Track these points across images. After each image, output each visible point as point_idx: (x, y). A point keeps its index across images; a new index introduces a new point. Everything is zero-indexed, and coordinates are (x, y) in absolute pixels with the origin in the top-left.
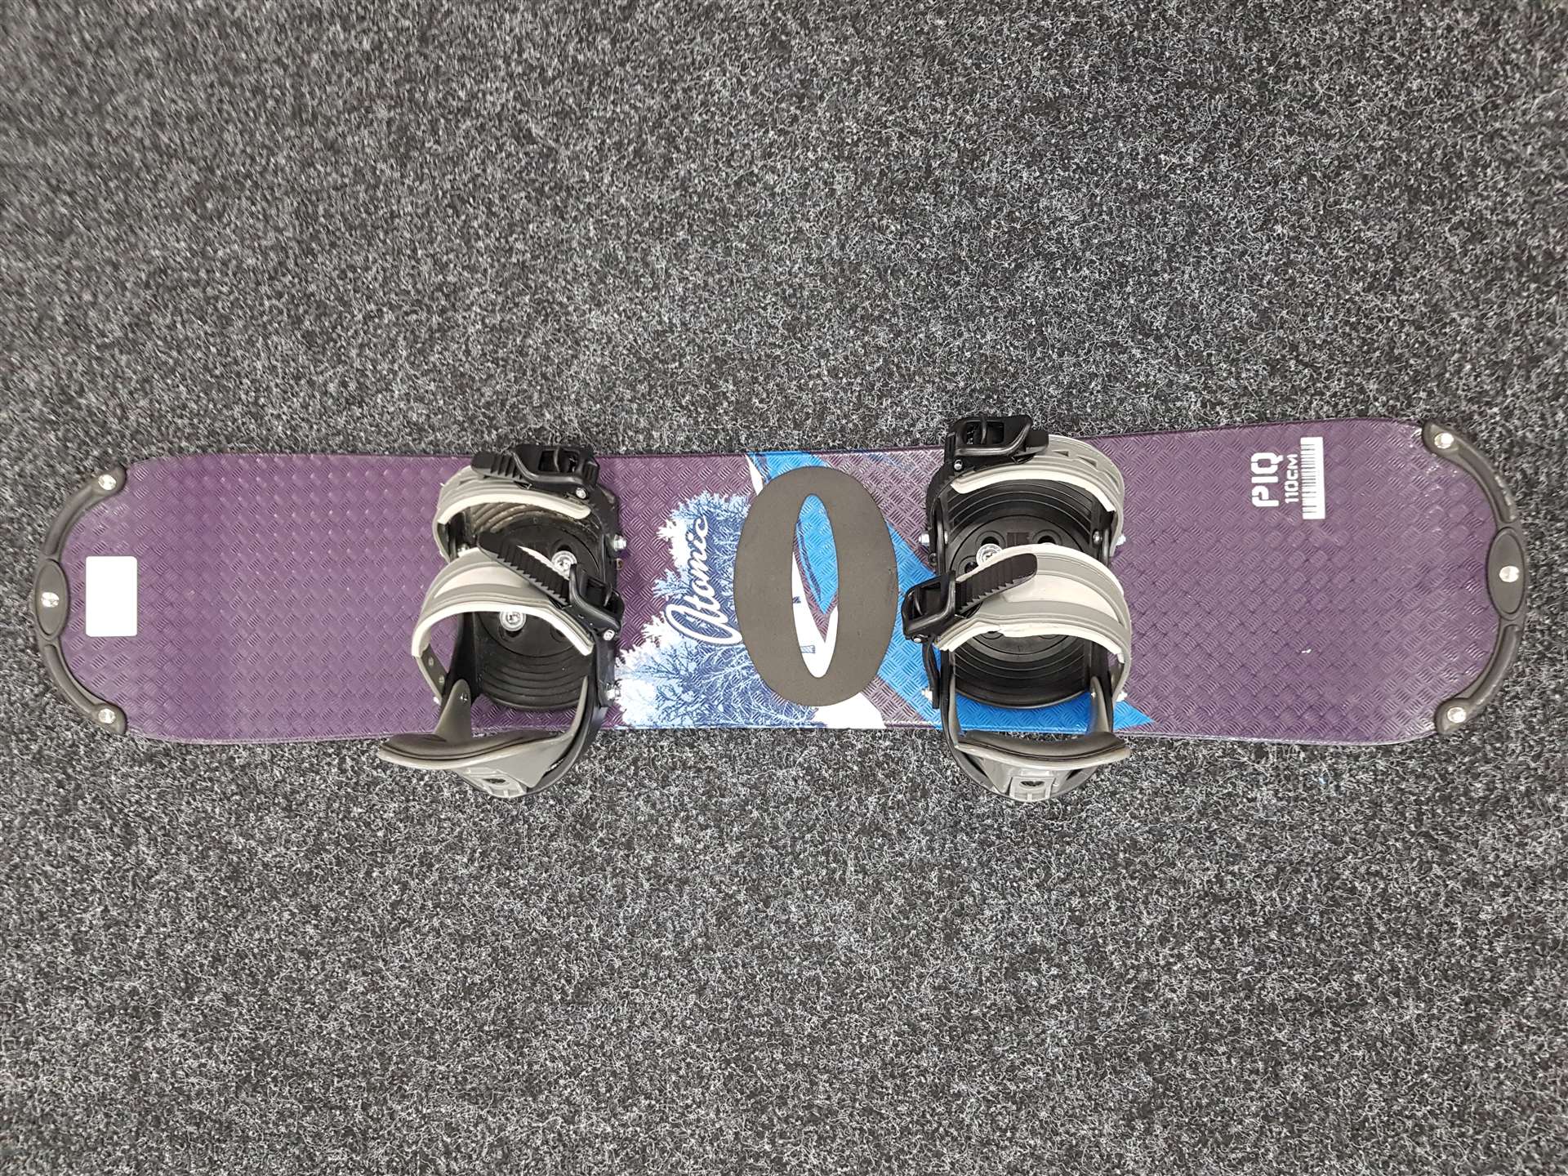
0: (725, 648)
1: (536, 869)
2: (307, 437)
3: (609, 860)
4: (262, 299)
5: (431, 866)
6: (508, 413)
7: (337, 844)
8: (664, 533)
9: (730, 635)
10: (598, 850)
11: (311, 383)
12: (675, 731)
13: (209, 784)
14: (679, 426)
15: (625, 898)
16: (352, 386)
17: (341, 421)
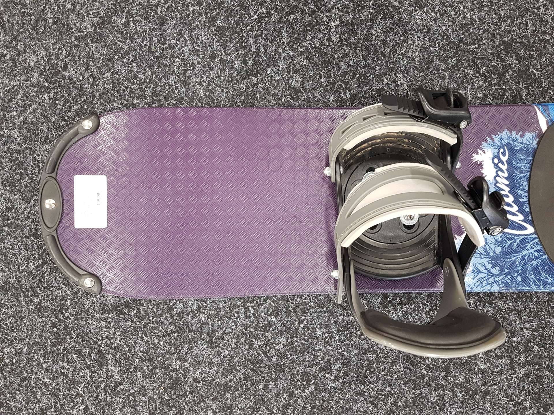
0: (522, 237)
1: (382, 385)
2: (220, 96)
3: (434, 379)
4: (187, 5)
5: (309, 381)
6: (358, 79)
7: (245, 366)
8: (477, 158)
9: (526, 229)
10: (425, 372)
11: (222, 61)
12: (479, 293)
13: (156, 326)
14: (479, 87)
15: (444, 404)
16: (250, 63)
17: (243, 86)
